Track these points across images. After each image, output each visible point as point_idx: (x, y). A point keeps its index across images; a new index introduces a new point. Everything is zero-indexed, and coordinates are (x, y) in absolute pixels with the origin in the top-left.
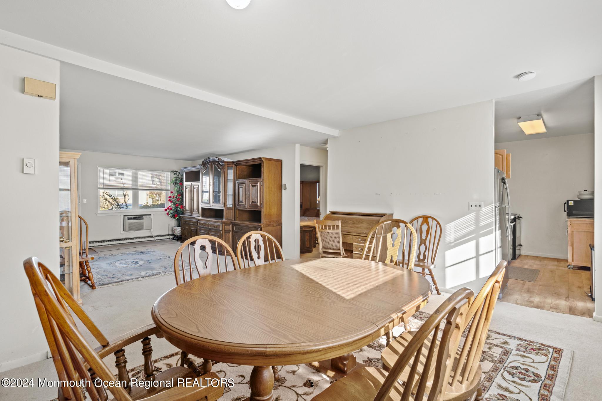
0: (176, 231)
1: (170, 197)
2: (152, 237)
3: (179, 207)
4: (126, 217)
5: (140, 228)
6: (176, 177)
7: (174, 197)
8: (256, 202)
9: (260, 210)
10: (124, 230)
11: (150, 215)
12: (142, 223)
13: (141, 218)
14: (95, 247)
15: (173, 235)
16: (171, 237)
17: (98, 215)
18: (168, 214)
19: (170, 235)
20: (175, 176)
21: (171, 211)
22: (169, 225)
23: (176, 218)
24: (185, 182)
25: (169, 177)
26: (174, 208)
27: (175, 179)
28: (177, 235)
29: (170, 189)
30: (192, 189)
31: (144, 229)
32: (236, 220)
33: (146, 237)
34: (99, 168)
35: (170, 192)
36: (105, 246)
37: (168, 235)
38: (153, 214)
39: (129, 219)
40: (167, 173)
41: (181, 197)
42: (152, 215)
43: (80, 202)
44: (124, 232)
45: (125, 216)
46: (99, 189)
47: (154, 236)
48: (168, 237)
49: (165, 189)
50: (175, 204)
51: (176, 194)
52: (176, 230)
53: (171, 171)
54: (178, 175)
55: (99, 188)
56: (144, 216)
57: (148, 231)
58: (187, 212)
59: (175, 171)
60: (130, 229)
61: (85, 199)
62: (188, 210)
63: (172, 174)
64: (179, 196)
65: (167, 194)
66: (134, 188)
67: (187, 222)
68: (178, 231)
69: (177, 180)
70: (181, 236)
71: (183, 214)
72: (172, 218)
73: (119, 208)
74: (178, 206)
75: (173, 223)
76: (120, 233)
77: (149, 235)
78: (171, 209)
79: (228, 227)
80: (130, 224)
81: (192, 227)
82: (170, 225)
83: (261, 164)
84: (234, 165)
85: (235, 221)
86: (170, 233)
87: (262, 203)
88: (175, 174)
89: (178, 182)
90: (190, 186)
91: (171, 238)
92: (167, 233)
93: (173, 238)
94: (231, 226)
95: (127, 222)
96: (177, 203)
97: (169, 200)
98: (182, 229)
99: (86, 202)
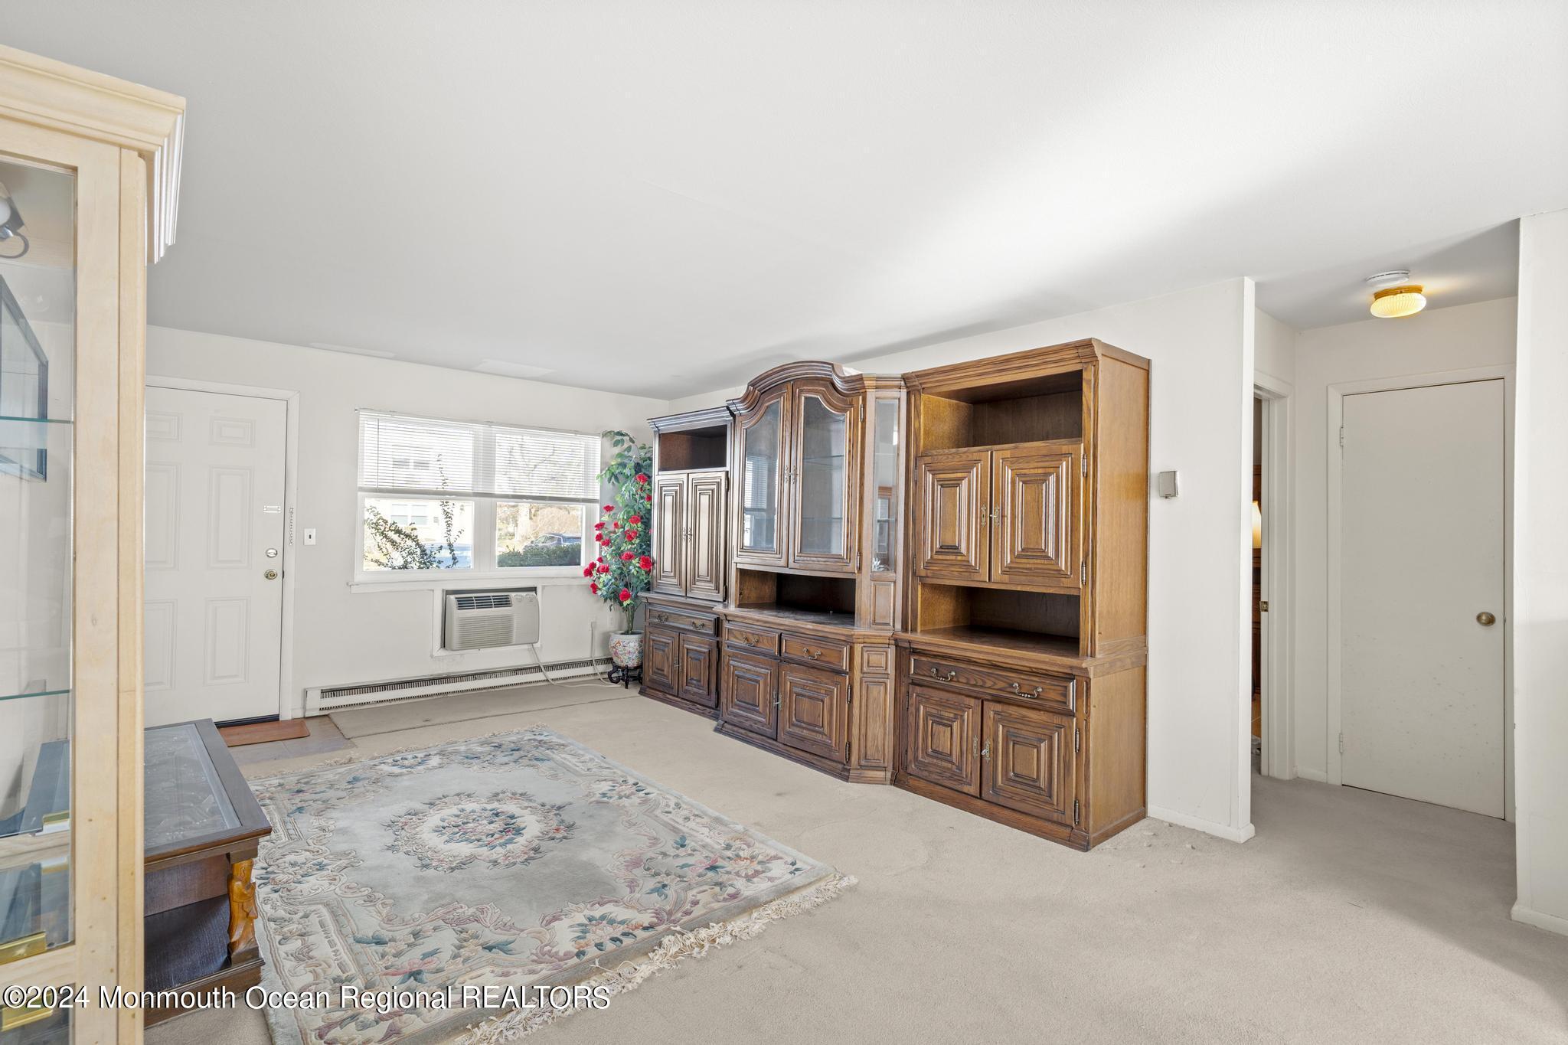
0: (620, 649)
1: (600, 526)
2: (537, 669)
3: (635, 561)
4: (452, 597)
5: (502, 637)
6: (620, 455)
7: (616, 525)
8: (1051, 553)
9: (1074, 592)
10: (444, 645)
11: (534, 589)
12: (508, 619)
13: (503, 601)
14: (343, 710)
15: (609, 660)
16: (601, 668)
17: (354, 590)
18: (594, 588)
19: (599, 662)
20: (617, 450)
21: (604, 577)
22: (593, 626)
23: (625, 603)
24: (660, 470)
25: (595, 451)
26: (614, 567)
27: (619, 460)
28: (623, 664)
29: (597, 497)
30: (687, 498)
31: (514, 640)
32: (914, 630)
33: (517, 671)
34: (363, 416)
35: (597, 506)
36: (378, 705)
37: (590, 663)
38: (544, 587)
39: (464, 604)
40: (590, 439)
41: (639, 524)
42: (539, 590)
43: (294, 541)
44: (443, 653)
45: (448, 593)
46: (359, 493)
47: (544, 667)
48: (589, 670)
49: (582, 497)
50: (618, 553)
51: (621, 515)
52: (622, 648)
53: (605, 435)
54: (629, 449)
55: (362, 489)
56: (513, 595)
57: (526, 647)
58: (664, 581)
59: (620, 434)
60: (466, 644)
61: (310, 530)
62: (672, 574)
63: (608, 443)
64: (636, 521)
65: (589, 515)
66: (480, 490)
67: (667, 620)
68: (628, 650)
69: (624, 466)
70: (640, 667)
71: (648, 587)
72: (605, 600)
73: (425, 563)
74: (630, 557)
75: (608, 617)
76: (432, 656)
77: (526, 660)
78: (606, 570)
79: (877, 659)
80: (464, 623)
81: (691, 642)
82: (595, 623)
83: (1079, 373)
84: (904, 392)
85: (909, 636)
86: (598, 654)
87: (1086, 556)
88: (616, 444)
89: (627, 471)
90: (681, 486)
91: (602, 673)
92: (585, 655)
93: (610, 674)
94: (891, 652)
95: (457, 615)
96: (626, 547)
97: (599, 538)
98: (642, 642)
99: (313, 541)
